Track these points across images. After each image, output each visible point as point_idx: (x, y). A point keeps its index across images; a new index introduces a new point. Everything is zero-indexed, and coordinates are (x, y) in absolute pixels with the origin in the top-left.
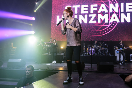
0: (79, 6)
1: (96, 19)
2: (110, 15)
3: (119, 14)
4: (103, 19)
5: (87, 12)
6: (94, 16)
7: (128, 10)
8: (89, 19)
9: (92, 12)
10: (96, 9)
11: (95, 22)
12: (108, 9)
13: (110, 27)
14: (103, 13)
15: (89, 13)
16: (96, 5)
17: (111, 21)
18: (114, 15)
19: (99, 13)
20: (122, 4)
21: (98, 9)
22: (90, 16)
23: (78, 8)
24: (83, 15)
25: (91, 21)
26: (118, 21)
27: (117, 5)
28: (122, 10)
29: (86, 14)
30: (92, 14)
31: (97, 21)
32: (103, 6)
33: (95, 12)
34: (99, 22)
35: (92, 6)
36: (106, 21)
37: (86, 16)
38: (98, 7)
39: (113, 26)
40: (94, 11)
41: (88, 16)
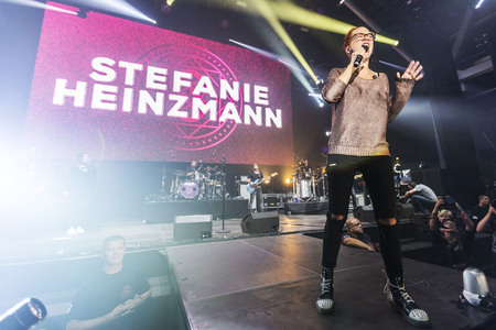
0: (140, 67)
1: (187, 107)
2: (221, 105)
3: (240, 105)
4: (204, 112)
5: (164, 87)
6: (182, 100)
7: (257, 101)
8: (168, 104)
9: (176, 88)
10: (188, 84)
11: (184, 115)
12: (217, 89)
13: (221, 130)
14: (205, 98)
15: (169, 91)
16: (189, 76)
17: (222, 119)
18: (230, 106)
19: (196, 96)
20: (247, 87)
21: (194, 86)
22: (172, 97)
23: (137, 72)
24: (153, 92)
25: (174, 112)
26: (238, 121)
27: (236, 84)
28: (247, 99)
29: (160, 91)
30: (176, 93)
31: (190, 115)
32: (205, 79)
33: (186, 91)
34: (195, 116)
35: (178, 75)
36: (213, 117)
37: (160, 96)
38: (195, 81)
39: (229, 130)
40: (182, 87)
41: (166, 98)
